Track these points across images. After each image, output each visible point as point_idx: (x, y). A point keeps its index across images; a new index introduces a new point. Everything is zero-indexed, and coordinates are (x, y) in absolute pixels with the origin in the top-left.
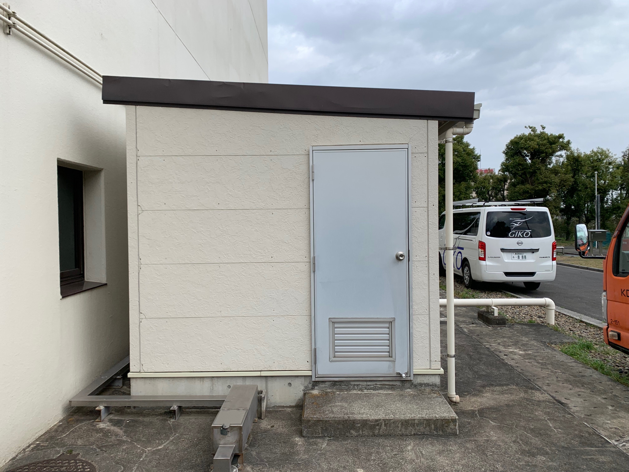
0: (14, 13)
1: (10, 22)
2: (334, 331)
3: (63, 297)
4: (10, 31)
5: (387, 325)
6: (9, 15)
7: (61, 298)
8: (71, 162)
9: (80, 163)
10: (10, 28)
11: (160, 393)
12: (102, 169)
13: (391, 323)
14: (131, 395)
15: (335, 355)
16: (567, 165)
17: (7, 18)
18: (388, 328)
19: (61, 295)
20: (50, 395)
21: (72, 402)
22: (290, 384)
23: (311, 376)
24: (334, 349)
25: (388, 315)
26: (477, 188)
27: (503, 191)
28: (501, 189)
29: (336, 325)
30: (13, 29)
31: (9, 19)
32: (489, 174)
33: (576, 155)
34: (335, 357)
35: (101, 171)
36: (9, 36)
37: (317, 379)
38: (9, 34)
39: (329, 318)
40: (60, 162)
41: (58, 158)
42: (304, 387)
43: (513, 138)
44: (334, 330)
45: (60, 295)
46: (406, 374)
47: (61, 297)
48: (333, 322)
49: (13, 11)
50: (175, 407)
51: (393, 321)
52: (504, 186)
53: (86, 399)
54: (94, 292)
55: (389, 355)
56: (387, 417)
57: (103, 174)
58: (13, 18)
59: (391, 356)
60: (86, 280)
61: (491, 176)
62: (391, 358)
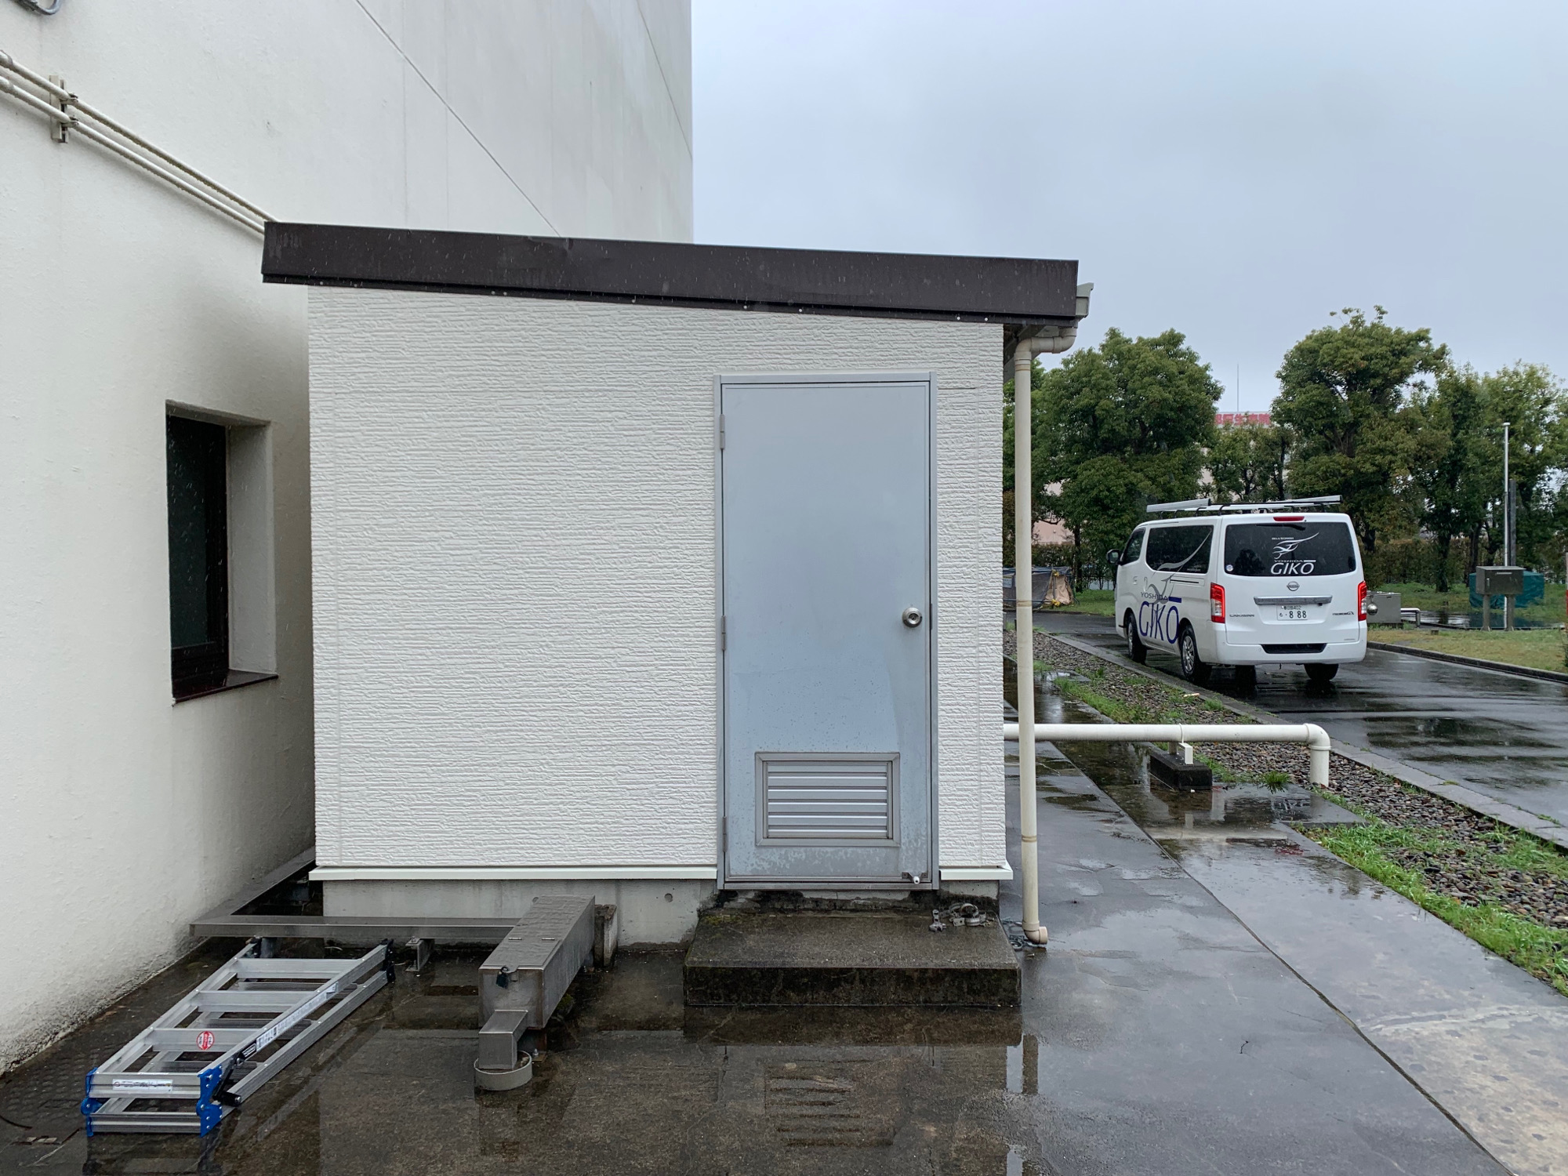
0: (72, 96)
1: (65, 116)
2: (765, 781)
3: (178, 702)
4: (64, 136)
5: (883, 769)
6: (61, 101)
7: (174, 702)
8: (198, 408)
9: (217, 409)
10: (64, 129)
11: (386, 913)
12: (269, 422)
13: (891, 763)
14: (325, 915)
15: (768, 832)
16: (1441, 406)
17: (57, 107)
18: (885, 774)
19: (174, 696)
20: (147, 911)
21: (197, 928)
22: (669, 897)
23: (716, 880)
24: (765, 819)
25: (886, 746)
26: (1215, 461)
27: (1280, 470)
28: (1274, 463)
29: (771, 769)
30: (71, 130)
31: (63, 110)
32: (1246, 427)
33: (1463, 380)
34: (767, 837)
35: (264, 426)
36: (62, 144)
37: (728, 887)
38: (63, 141)
39: (756, 753)
40: (170, 406)
41: (167, 401)
42: (701, 902)
43: (1302, 339)
44: (767, 779)
45: (171, 695)
46: (923, 876)
47: (173, 700)
48: (765, 762)
49: (71, 93)
50: (415, 942)
51: (896, 758)
52: (1283, 458)
53: (228, 922)
54: (249, 693)
55: (887, 834)
56: (866, 965)
57: (270, 433)
58: (70, 107)
59: (890, 836)
60: (231, 667)
61: (1251, 432)
62: (891, 841)
